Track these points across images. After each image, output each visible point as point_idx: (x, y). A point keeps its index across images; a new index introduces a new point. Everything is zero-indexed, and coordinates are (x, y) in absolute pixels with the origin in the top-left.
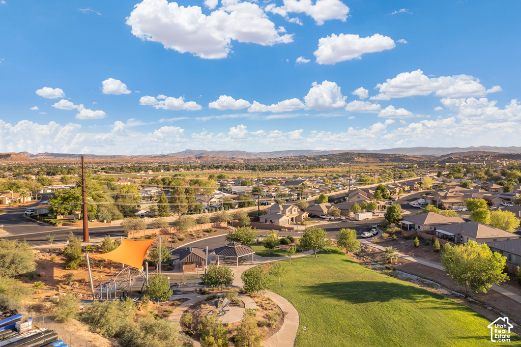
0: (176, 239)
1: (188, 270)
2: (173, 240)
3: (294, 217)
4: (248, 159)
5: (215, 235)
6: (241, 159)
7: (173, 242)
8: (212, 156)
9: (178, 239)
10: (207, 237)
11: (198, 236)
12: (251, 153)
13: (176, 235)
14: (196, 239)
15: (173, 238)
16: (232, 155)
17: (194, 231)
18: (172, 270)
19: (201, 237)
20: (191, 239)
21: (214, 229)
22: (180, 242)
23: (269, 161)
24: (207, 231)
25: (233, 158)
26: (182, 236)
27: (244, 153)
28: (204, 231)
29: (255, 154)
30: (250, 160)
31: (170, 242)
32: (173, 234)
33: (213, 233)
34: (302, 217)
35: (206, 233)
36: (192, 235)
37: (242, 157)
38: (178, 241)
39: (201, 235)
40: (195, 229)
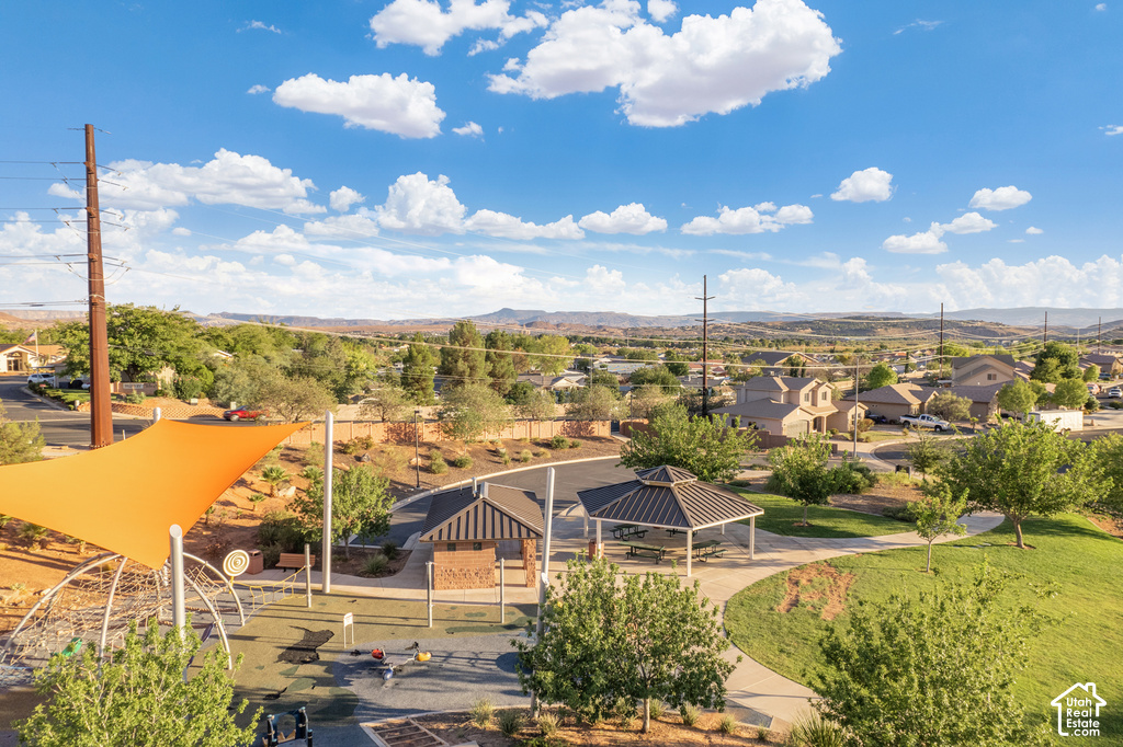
0: (440, 461)
1: (461, 577)
2: (427, 463)
3: (825, 415)
4: (633, 329)
5: (574, 457)
6: (619, 329)
7: (427, 470)
8: (555, 322)
9: (446, 460)
10: (547, 461)
11: (516, 456)
12: (639, 317)
13: (438, 448)
14: (511, 464)
15: (428, 457)
16: (599, 321)
17: (506, 443)
18: (391, 572)
19: (525, 460)
20: (491, 465)
21: (569, 441)
22: (452, 470)
23: (680, 333)
24: (548, 445)
25: (600, 327)
26: (461, 453)
27: (623, 317)
28: (537, 444)
29: (649, 320)
30: (637, 330)
31: (415, 468)
32: (430, 446)
33: (567, 450)
34: (850, 417)
35: (542, 450)
36: (495, 453)
37: (621, 325)
38: (446, 468)
39: (527, 453)
40: (506, 435)
